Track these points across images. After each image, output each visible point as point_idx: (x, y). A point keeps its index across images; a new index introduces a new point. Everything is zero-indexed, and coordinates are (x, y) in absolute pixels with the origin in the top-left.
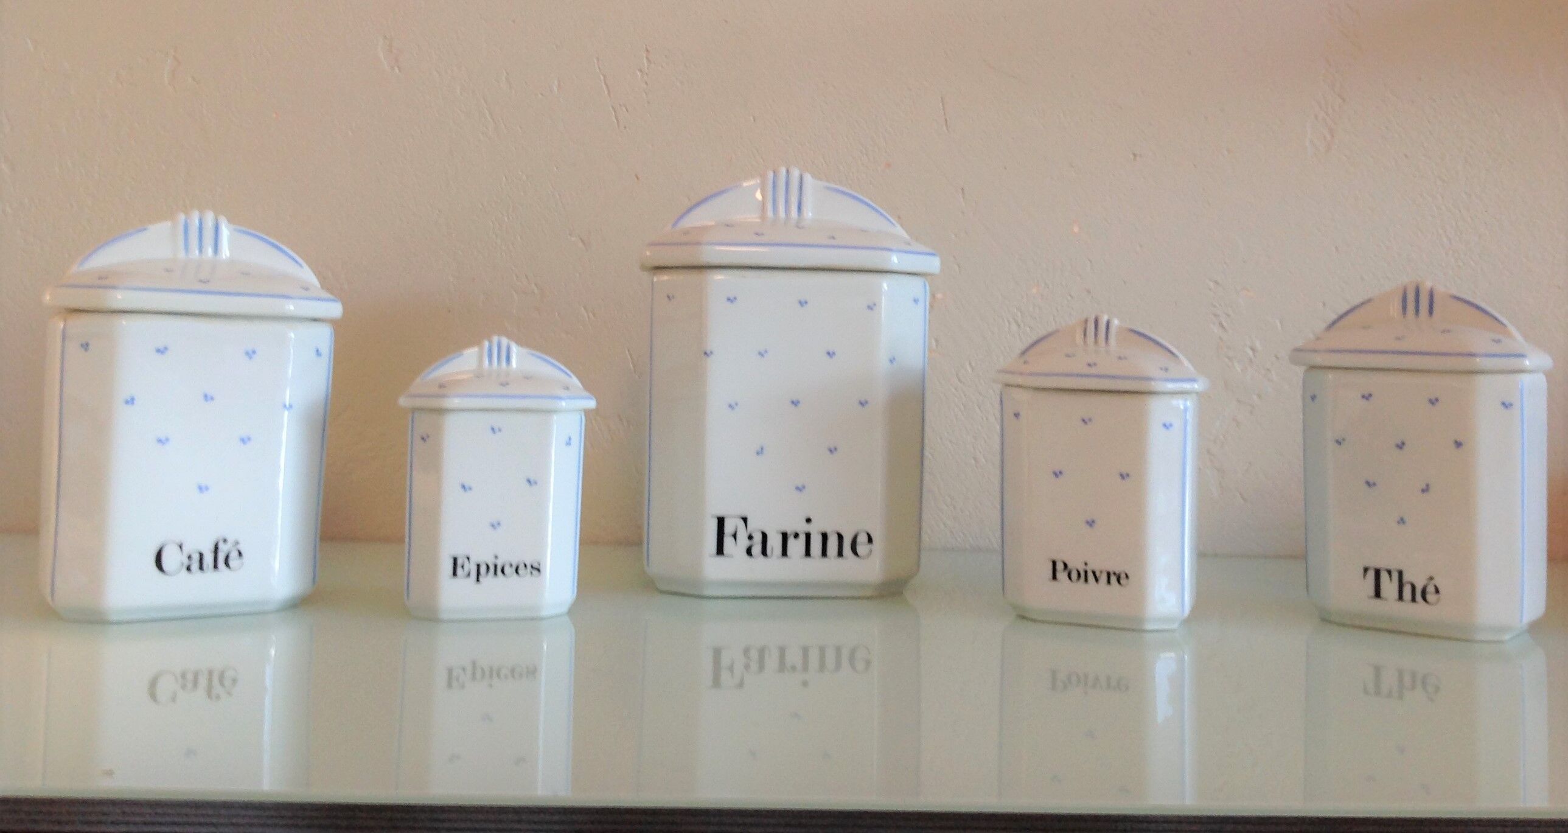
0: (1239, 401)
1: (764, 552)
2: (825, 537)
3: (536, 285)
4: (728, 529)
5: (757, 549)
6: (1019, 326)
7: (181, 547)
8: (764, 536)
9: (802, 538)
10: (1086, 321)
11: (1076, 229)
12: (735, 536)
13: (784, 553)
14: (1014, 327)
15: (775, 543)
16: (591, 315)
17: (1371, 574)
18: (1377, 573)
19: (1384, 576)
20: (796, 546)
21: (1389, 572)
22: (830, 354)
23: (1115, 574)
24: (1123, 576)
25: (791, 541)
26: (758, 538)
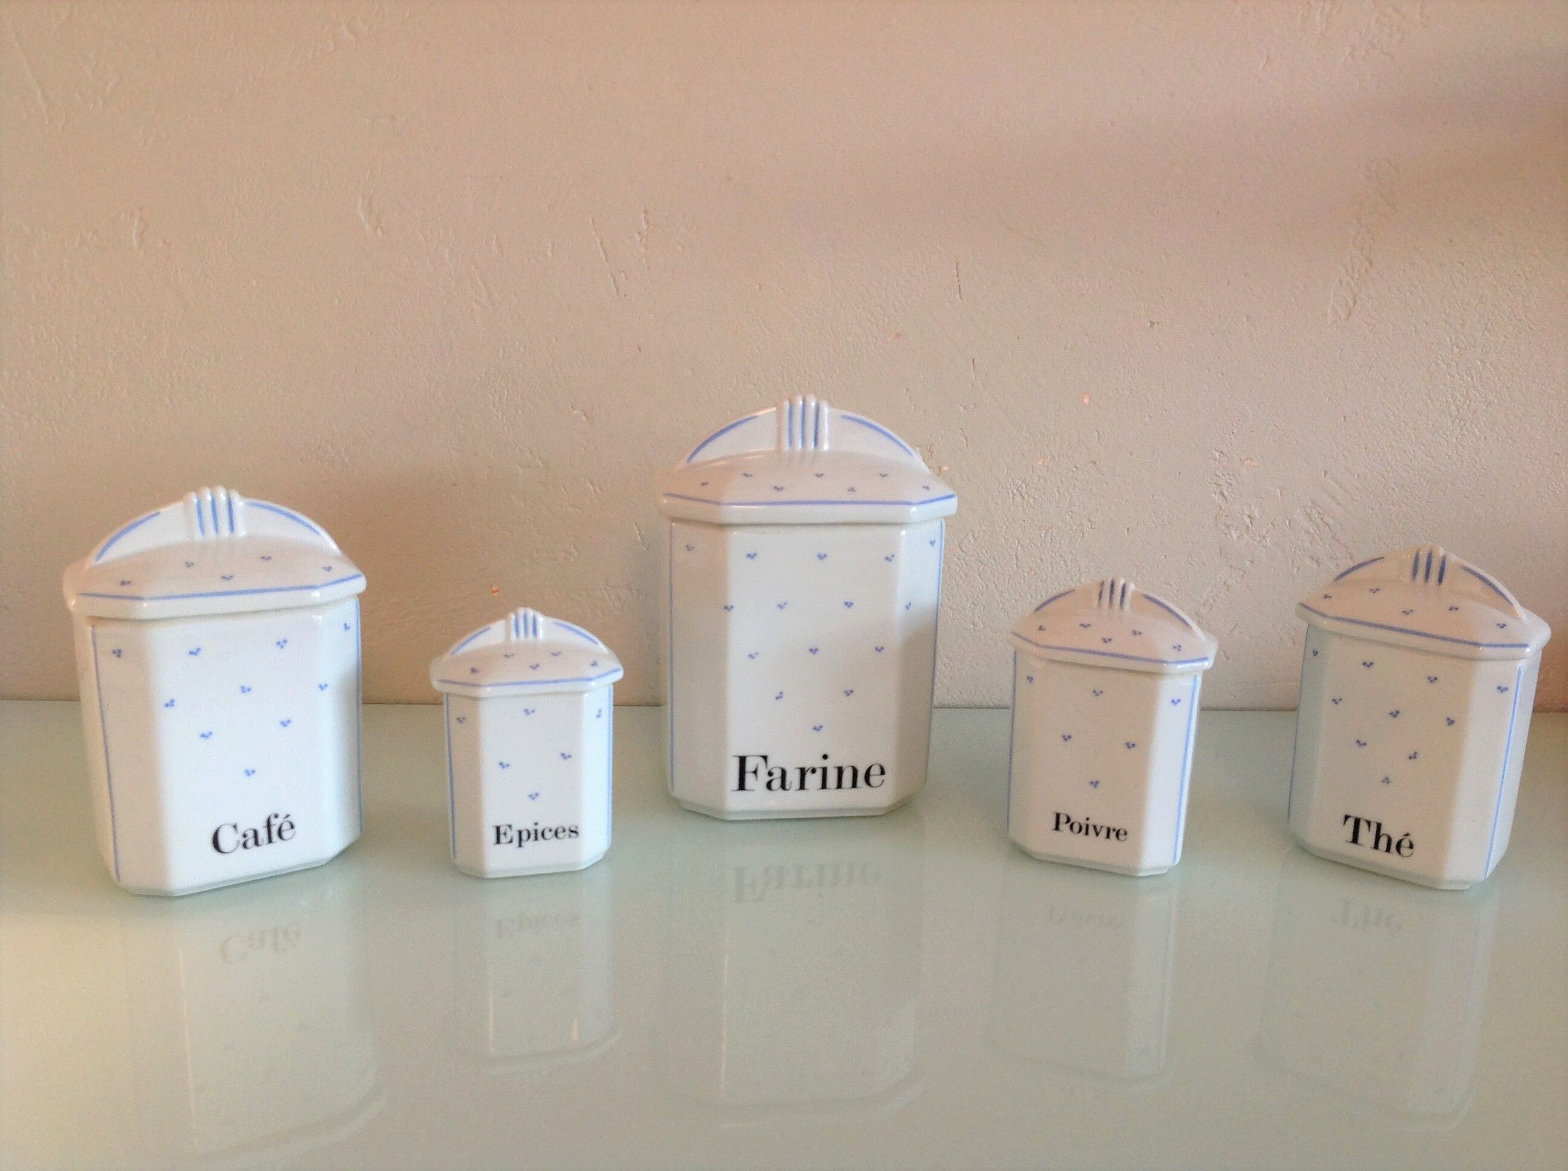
0: (1231, 567)
1: (783, 786)
2: (840, 770)
3: (540, 459)
4: (750, 766)
5: (776, 784)
6: (1023, 498)
7: (235, 826)
8: (784, 773)
9: (819, 773)
10: (1102, 584)
11: (1086, 401)
12: (755, 772)
13: (802, 786)
14: (1018, 498)
15: (793, 778)
16: (597, 489)
17: (1351, 823)
18: (1357, 822)
19: (1363, 826)
20: (813, 780)
21: (1369, 823)
22: (849, 605)
23: (1114, 830)
24: (1121, 832)
25: (809, 776)
26: (777, 774)
